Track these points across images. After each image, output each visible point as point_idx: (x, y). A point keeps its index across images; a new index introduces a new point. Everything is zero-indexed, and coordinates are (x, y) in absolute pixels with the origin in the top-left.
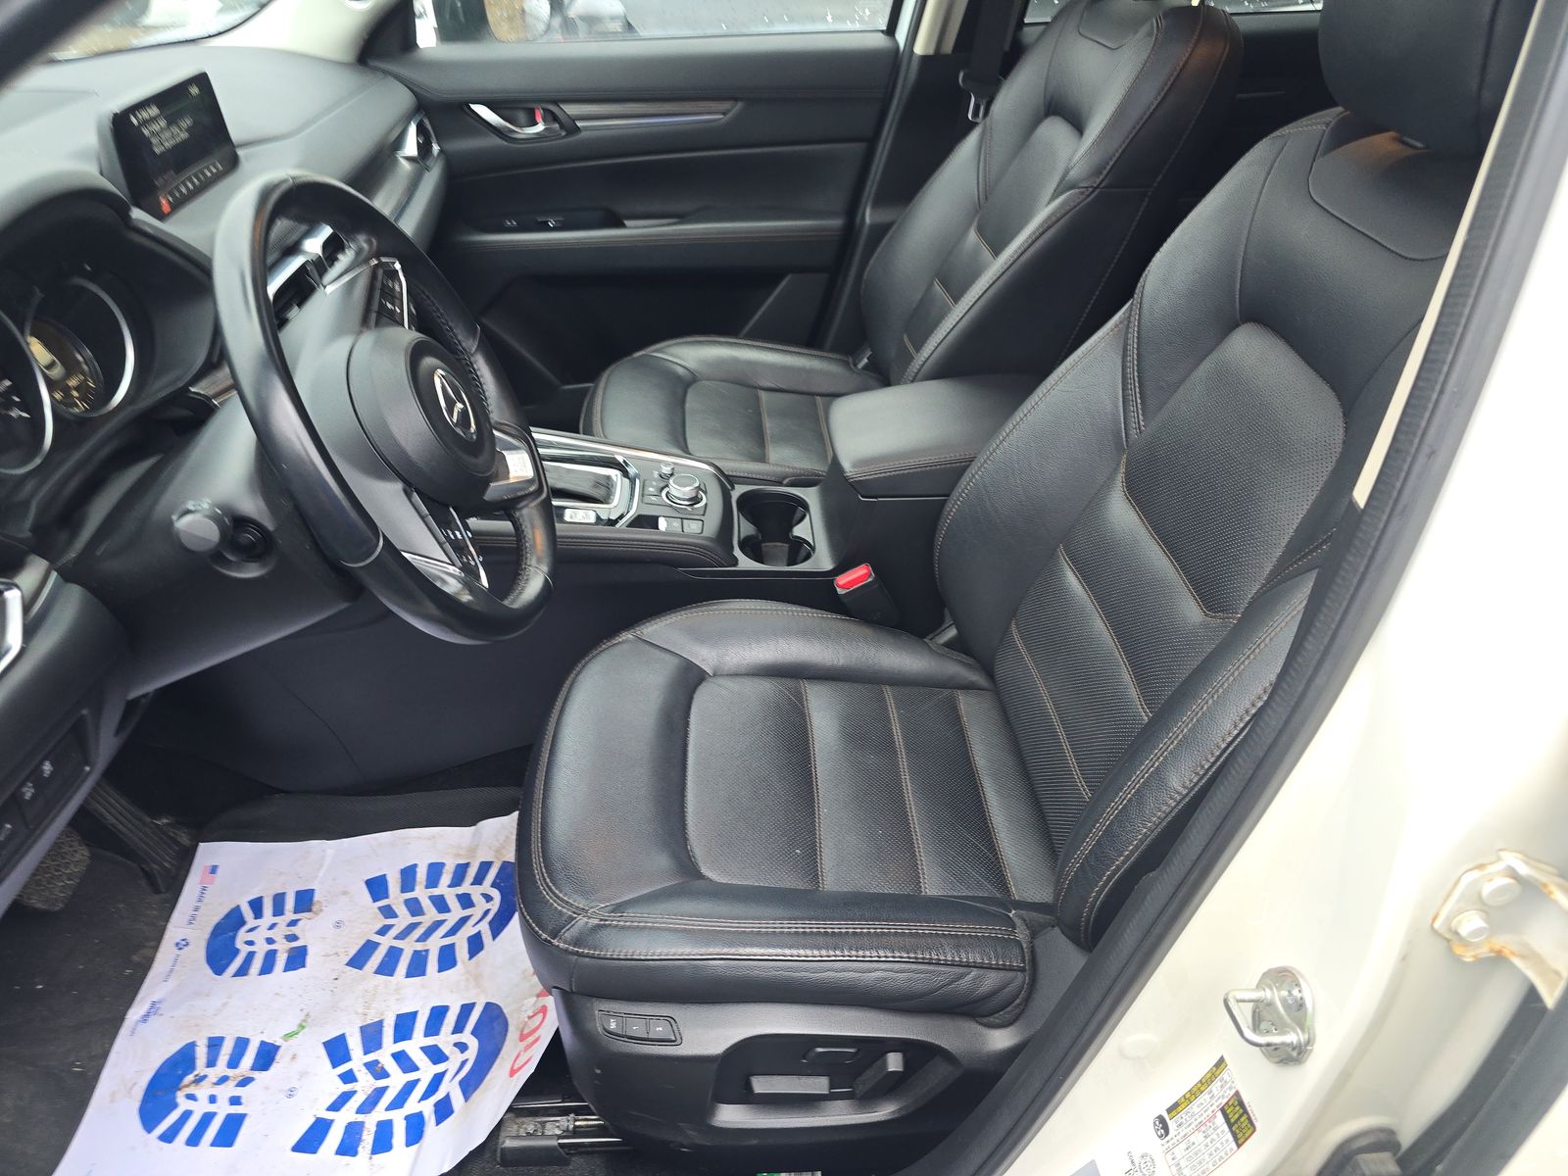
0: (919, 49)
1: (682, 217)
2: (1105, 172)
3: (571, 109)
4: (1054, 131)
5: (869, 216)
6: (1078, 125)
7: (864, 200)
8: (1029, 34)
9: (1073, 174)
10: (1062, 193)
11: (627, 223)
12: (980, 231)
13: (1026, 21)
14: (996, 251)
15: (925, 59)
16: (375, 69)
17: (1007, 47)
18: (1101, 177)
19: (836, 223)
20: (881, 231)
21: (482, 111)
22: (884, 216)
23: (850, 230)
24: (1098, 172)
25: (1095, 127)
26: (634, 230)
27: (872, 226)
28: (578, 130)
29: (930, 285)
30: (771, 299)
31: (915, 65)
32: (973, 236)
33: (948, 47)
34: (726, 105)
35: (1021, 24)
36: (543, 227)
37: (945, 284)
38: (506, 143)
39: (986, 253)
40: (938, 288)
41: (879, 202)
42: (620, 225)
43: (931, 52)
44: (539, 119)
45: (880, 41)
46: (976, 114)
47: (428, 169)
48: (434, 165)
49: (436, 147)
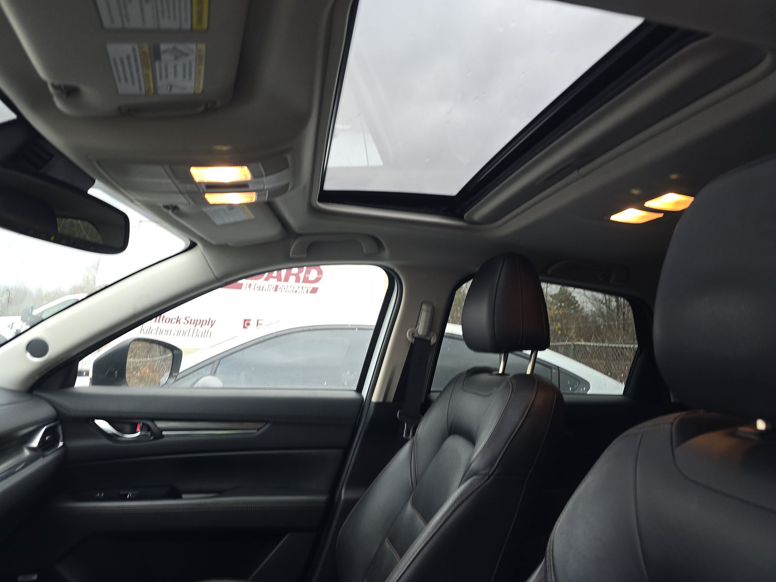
0: (374, 399)
1: (220, 493)
2: (495, 465)
3: (160, 425)
4: (456, 443)
5: (343, 495)
6: (471, 438)
7: (341, 484)
8: (434, 396)
9: (474, 466)
10: (466, 480)
11: (184, 496)
12: (414, 505)
13: (432, 389)
14: (427, 519)
15: (377, 404)
16: (36, 396)
17: (423, 400)
18: (493, 468)
19: (322, 498)
20: (350, 504)
21: (103, 424)
22: (353, 495)
23: (332, 502)
24: (491, 464)
25: (483, 439)
26: (188, 501)
27: (345, 501)
28: (163, 436)
29: (382, 543)
30: (274, 552)
31: (372, 407)
32: (409, 508)
33: (391, 398)
34: (259, 425)
35: (429, 391)
36: (123, 498)
37: (393, 542)
38: (111, 443)
39: (419, 521)
40: (387, 545)
41: (350, 486)
42: (178, 497)
43: (381, 400)
44: (138, 429)
45: (353, 395)
46: (408, 434)
47: (44, 456)
48: (51, 454)
49: (61, 444)
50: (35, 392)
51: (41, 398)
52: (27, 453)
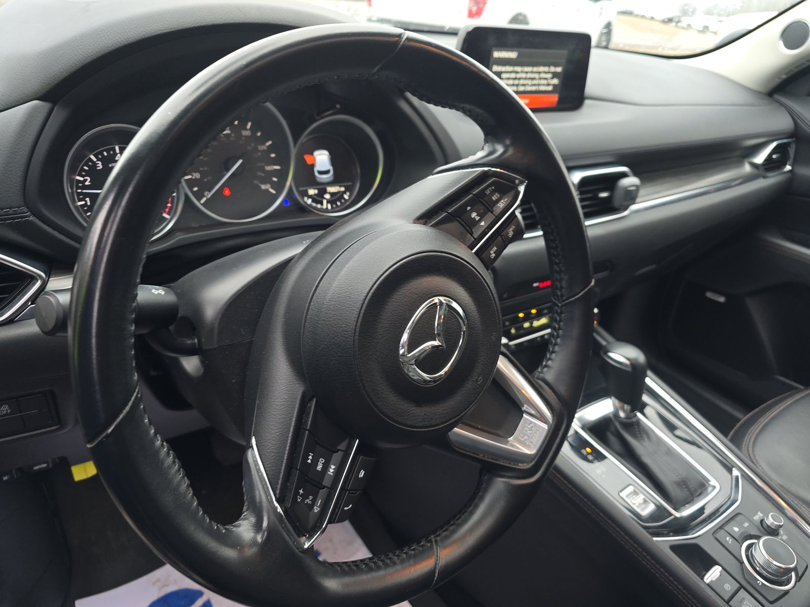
47: (764, 177)
48: (773, 176)
49: (788, 168)
50: (776, 96)
51: (782, 104)
52: (747, 168)
